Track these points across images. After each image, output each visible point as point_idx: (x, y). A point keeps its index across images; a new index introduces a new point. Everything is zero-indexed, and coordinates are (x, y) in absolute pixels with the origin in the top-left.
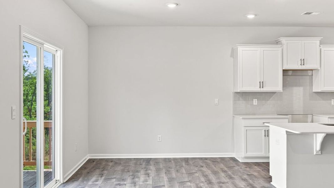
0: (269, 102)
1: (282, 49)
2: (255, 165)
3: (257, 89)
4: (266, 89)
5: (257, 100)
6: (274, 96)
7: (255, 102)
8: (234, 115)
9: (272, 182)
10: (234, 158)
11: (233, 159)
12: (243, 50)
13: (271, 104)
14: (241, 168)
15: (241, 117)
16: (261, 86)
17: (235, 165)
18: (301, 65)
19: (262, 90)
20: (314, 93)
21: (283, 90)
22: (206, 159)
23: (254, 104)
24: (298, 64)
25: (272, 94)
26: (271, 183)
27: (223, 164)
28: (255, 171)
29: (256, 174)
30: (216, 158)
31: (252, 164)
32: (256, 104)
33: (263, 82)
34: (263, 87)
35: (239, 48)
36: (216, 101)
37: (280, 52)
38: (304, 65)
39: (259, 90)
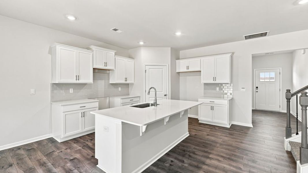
0: (82, 90)
1: (93, 54)
2: (74, 143)
3: (74, 81)
4: (81, 81)
5: (72, 89)
6: (85, 86)
7: (71, 91)
8: (51, 103)
9: (98, 164)
10: (52, 138)
11: (52, 140)
12: (61, 49)
13: (84, 92)
14: (61, 152)
15: (60, 105)
16: (78, 79)
17: (54, 149)
18: (105, 66)
19: (78, 82)
20: (110, 85)
21: (93, 82)
22: (19, 148)
23: (70, 92)
24: (103, 65)
25: (84, 85)
26: (97, 166)
27: (40, 151)
28: (76, 152)
29: (78, 156)
30: (32, 144)
31: (70, 142)
32: (72, 92)
33: (78, 76)
34: (78, 80)
35: (57, 47)
36: (32, 91)
37: (91, 55)
38: (106, 66)
39: (76, 82)
